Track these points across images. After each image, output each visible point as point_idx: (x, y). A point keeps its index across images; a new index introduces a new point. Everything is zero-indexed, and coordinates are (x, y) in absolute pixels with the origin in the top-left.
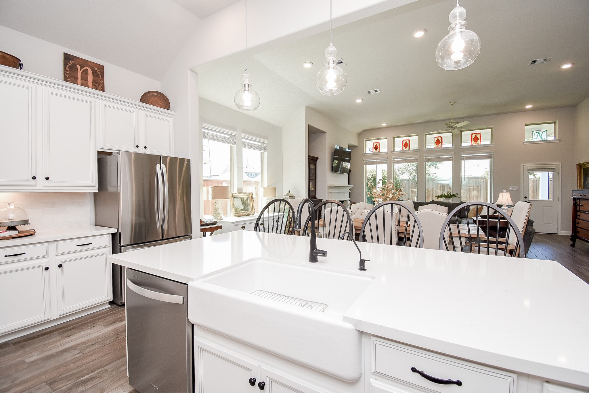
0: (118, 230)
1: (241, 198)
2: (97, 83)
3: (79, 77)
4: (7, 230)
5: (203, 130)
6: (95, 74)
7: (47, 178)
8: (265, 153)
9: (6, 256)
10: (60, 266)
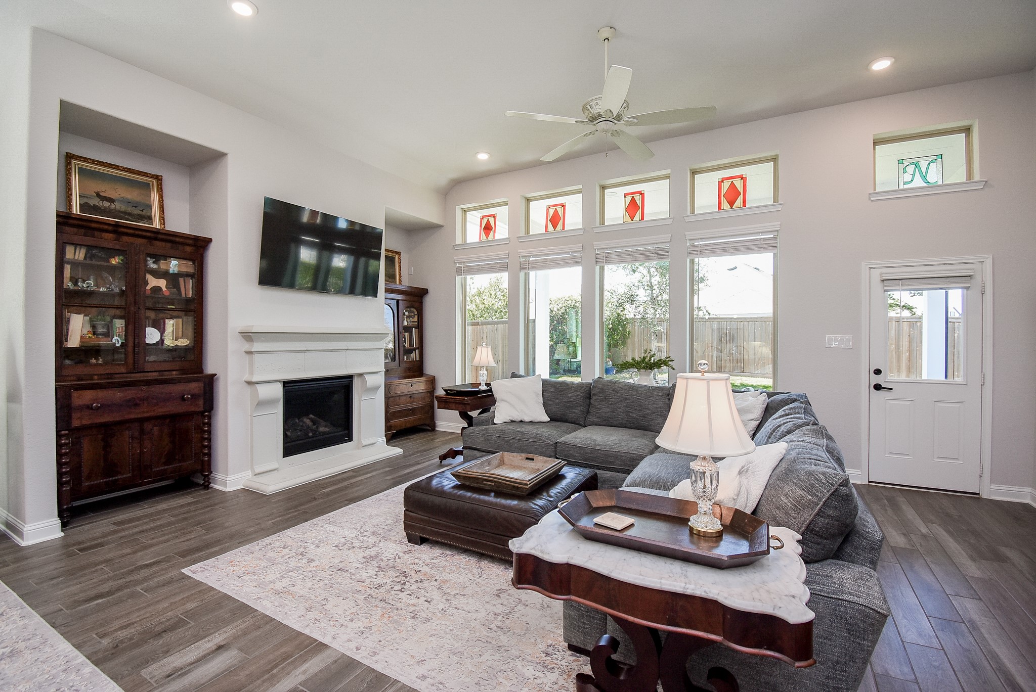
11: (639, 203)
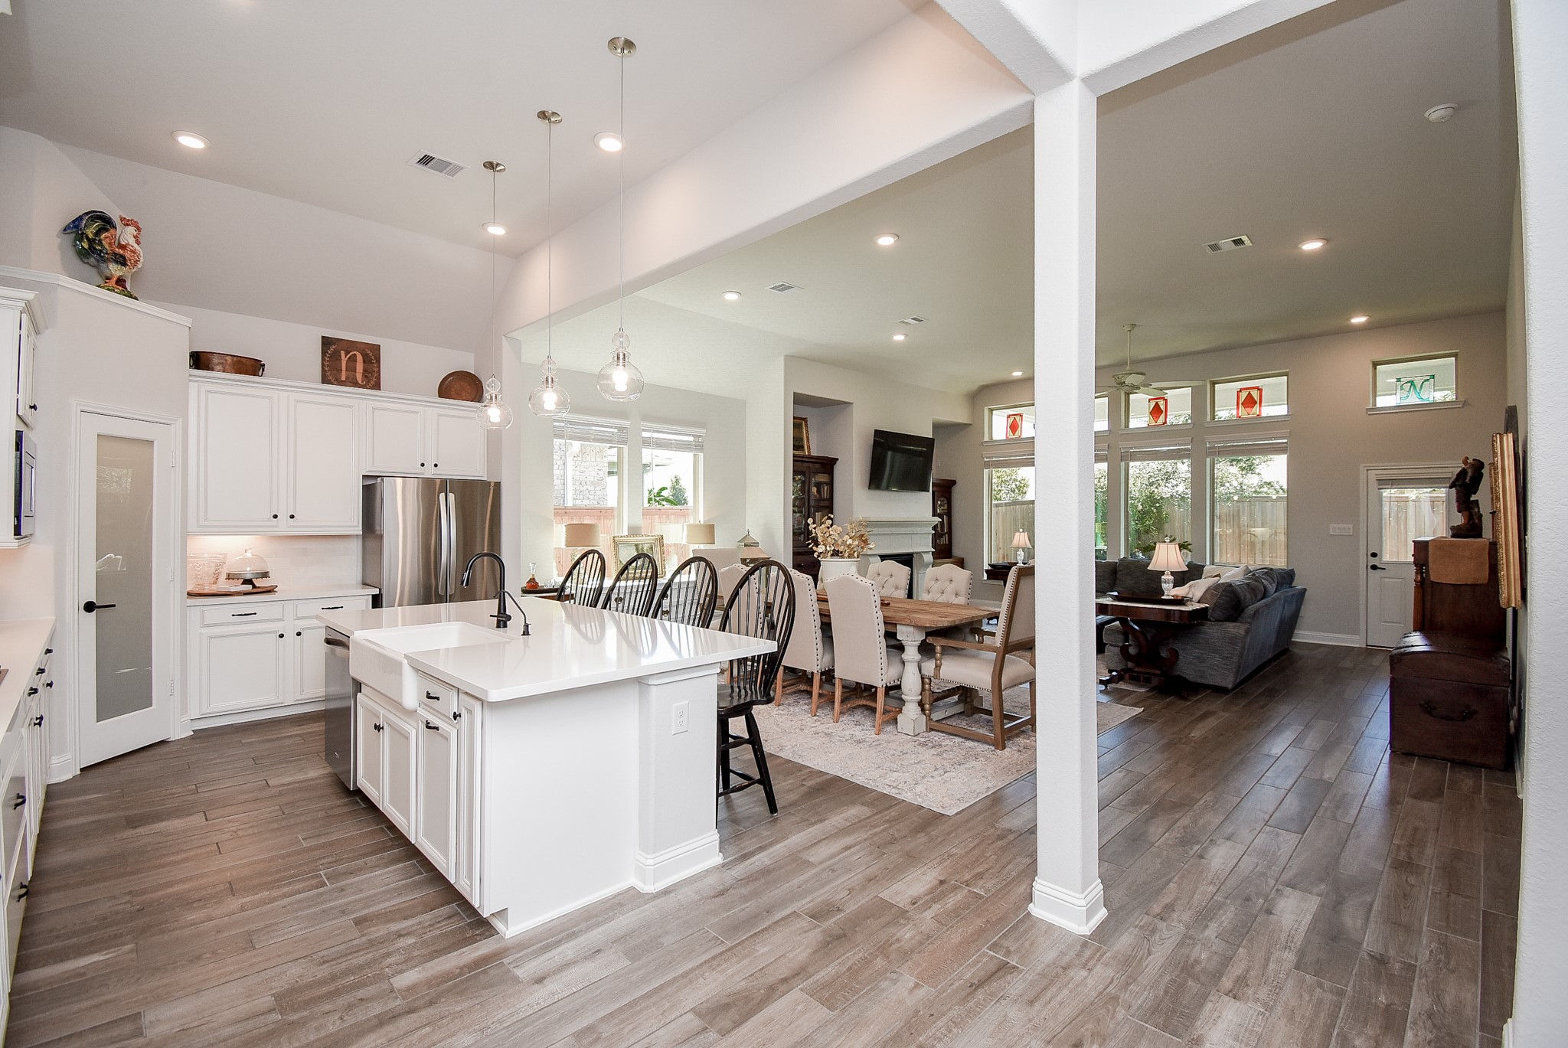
0: (380, 590)
1: (636, 545)
2: (369, 373)
3: (344, 368)
4: (242, 584)
5: (555, 424)
6: (367, 360)
7: (292, 517)
8: (701, 455)
9: (233, 615)
10: (299, 634)
11: (1162, 407)
